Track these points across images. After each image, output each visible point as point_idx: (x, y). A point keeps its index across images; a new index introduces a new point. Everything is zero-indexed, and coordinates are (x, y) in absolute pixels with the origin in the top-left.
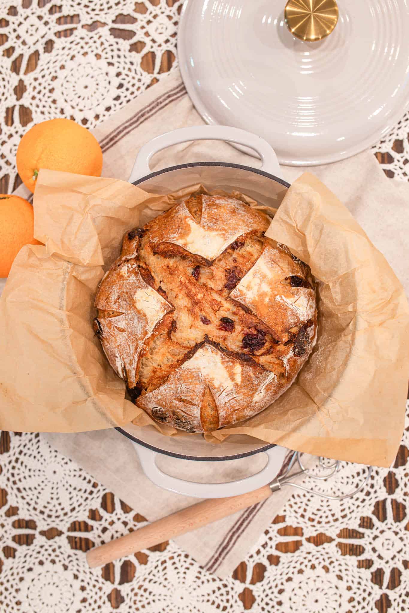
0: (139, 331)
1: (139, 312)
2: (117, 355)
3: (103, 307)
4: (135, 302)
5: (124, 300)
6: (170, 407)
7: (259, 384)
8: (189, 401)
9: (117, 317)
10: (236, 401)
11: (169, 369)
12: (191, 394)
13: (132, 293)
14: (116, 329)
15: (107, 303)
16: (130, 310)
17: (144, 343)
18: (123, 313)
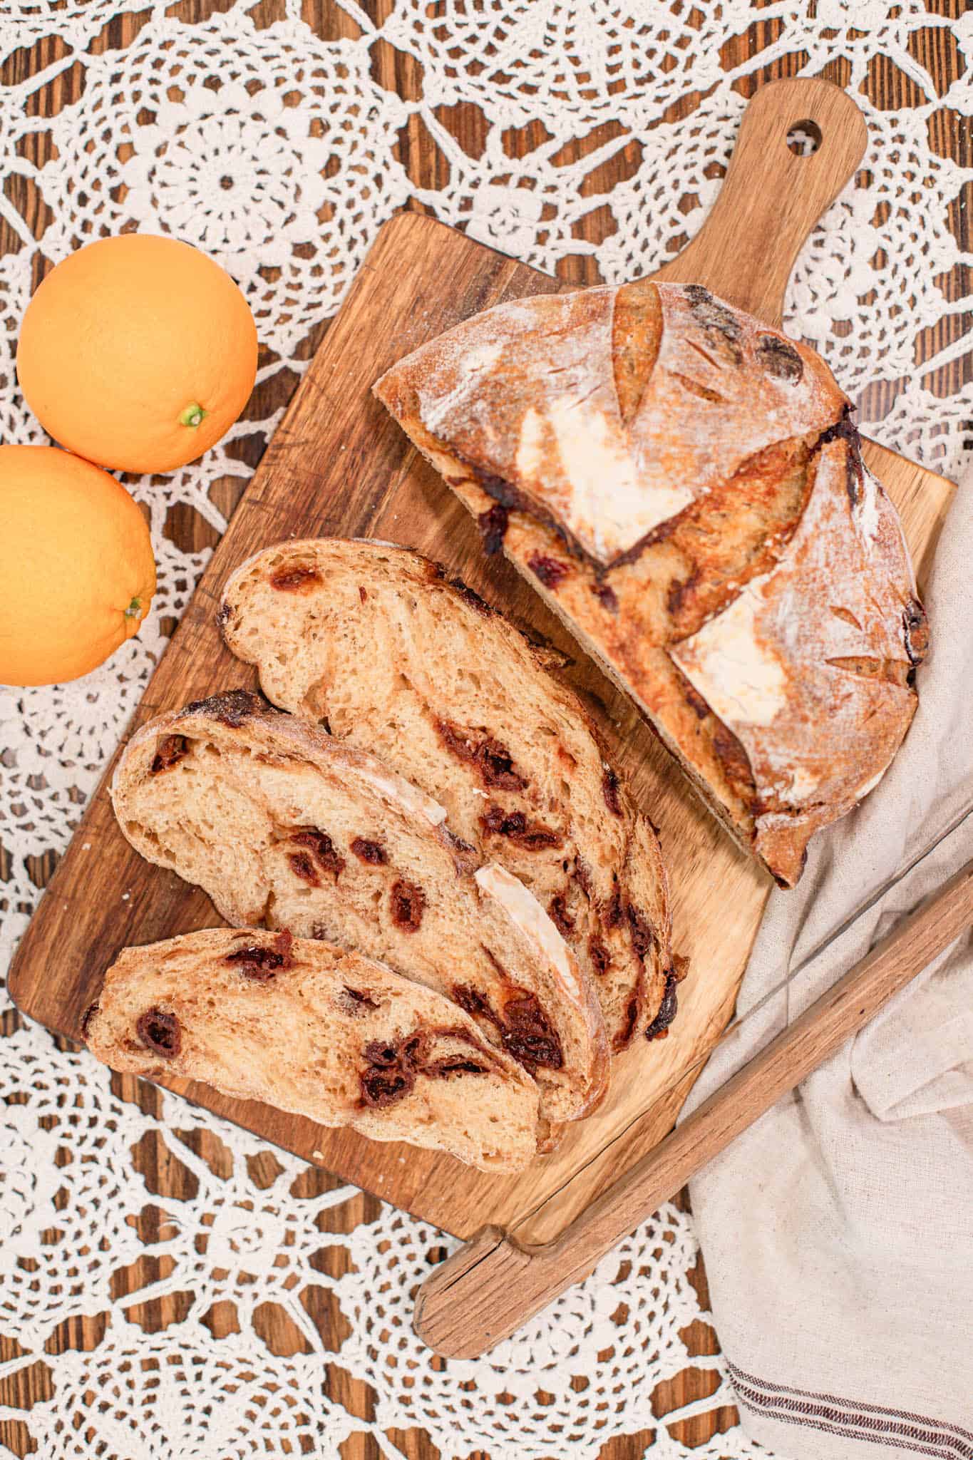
0: (788, 599)
1: (778, 656)
2: (870, 542)
3: (889, 691)
4: (785, 687)
5: (817, 700)
6: (746, 380)
7: (474, 398)
8: (689, 389)
9: (850, 653)
10: (551, 362)
11: (729, 496)
12: (678, 409)
13: (788, 716)
14: (860, 619)
15: (873, 702)
16: (805, 668)
17: (775, 561)
18: (828, 662)
